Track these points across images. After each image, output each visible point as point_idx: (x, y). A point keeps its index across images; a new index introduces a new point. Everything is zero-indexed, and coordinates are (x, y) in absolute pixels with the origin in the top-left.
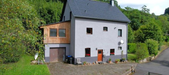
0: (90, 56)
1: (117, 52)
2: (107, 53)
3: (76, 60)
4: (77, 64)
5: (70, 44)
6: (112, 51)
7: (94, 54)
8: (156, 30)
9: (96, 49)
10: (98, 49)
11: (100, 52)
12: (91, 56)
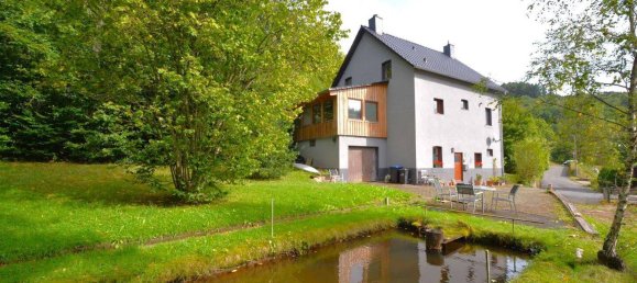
0: (441, 166)
1: (487, 162)
2: (469, 162)
3: (420, 173)
4: (422, 183)
5: (386, 139)
6: (478, 157)
7: (449, 162)
8: (526, 123)
9: (452, 150)
10: (456, 151)
11: (459, 157)
12: (445, 166)
